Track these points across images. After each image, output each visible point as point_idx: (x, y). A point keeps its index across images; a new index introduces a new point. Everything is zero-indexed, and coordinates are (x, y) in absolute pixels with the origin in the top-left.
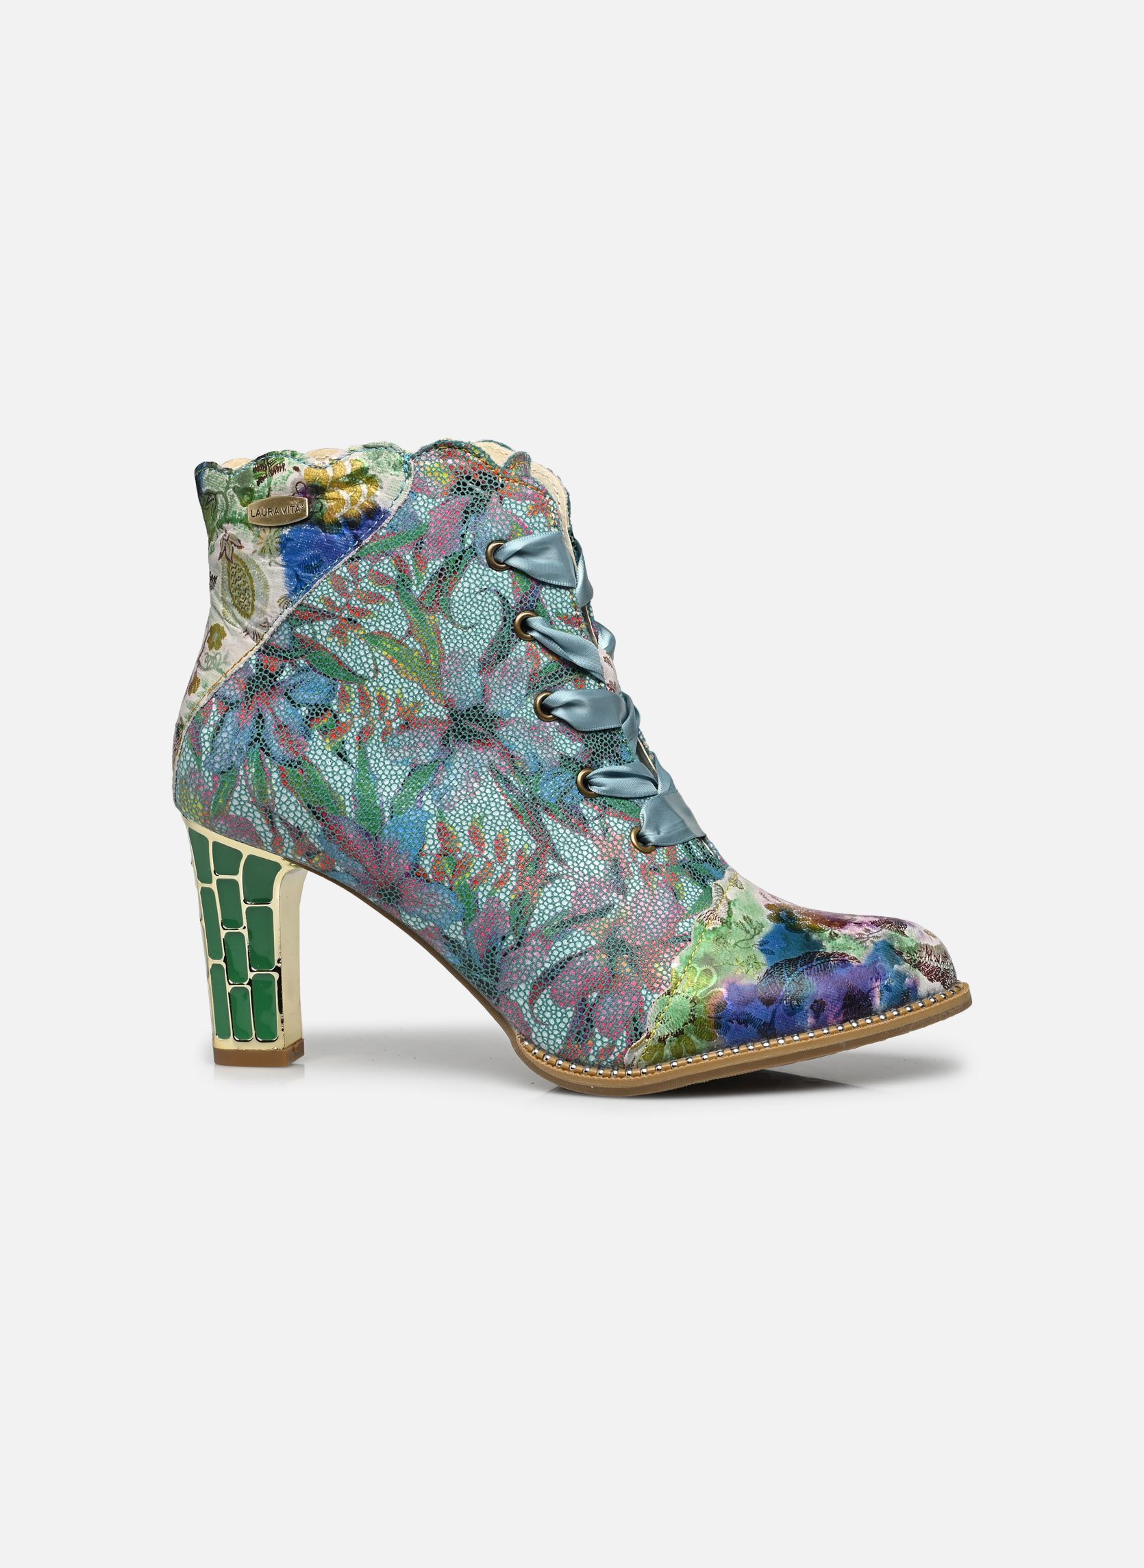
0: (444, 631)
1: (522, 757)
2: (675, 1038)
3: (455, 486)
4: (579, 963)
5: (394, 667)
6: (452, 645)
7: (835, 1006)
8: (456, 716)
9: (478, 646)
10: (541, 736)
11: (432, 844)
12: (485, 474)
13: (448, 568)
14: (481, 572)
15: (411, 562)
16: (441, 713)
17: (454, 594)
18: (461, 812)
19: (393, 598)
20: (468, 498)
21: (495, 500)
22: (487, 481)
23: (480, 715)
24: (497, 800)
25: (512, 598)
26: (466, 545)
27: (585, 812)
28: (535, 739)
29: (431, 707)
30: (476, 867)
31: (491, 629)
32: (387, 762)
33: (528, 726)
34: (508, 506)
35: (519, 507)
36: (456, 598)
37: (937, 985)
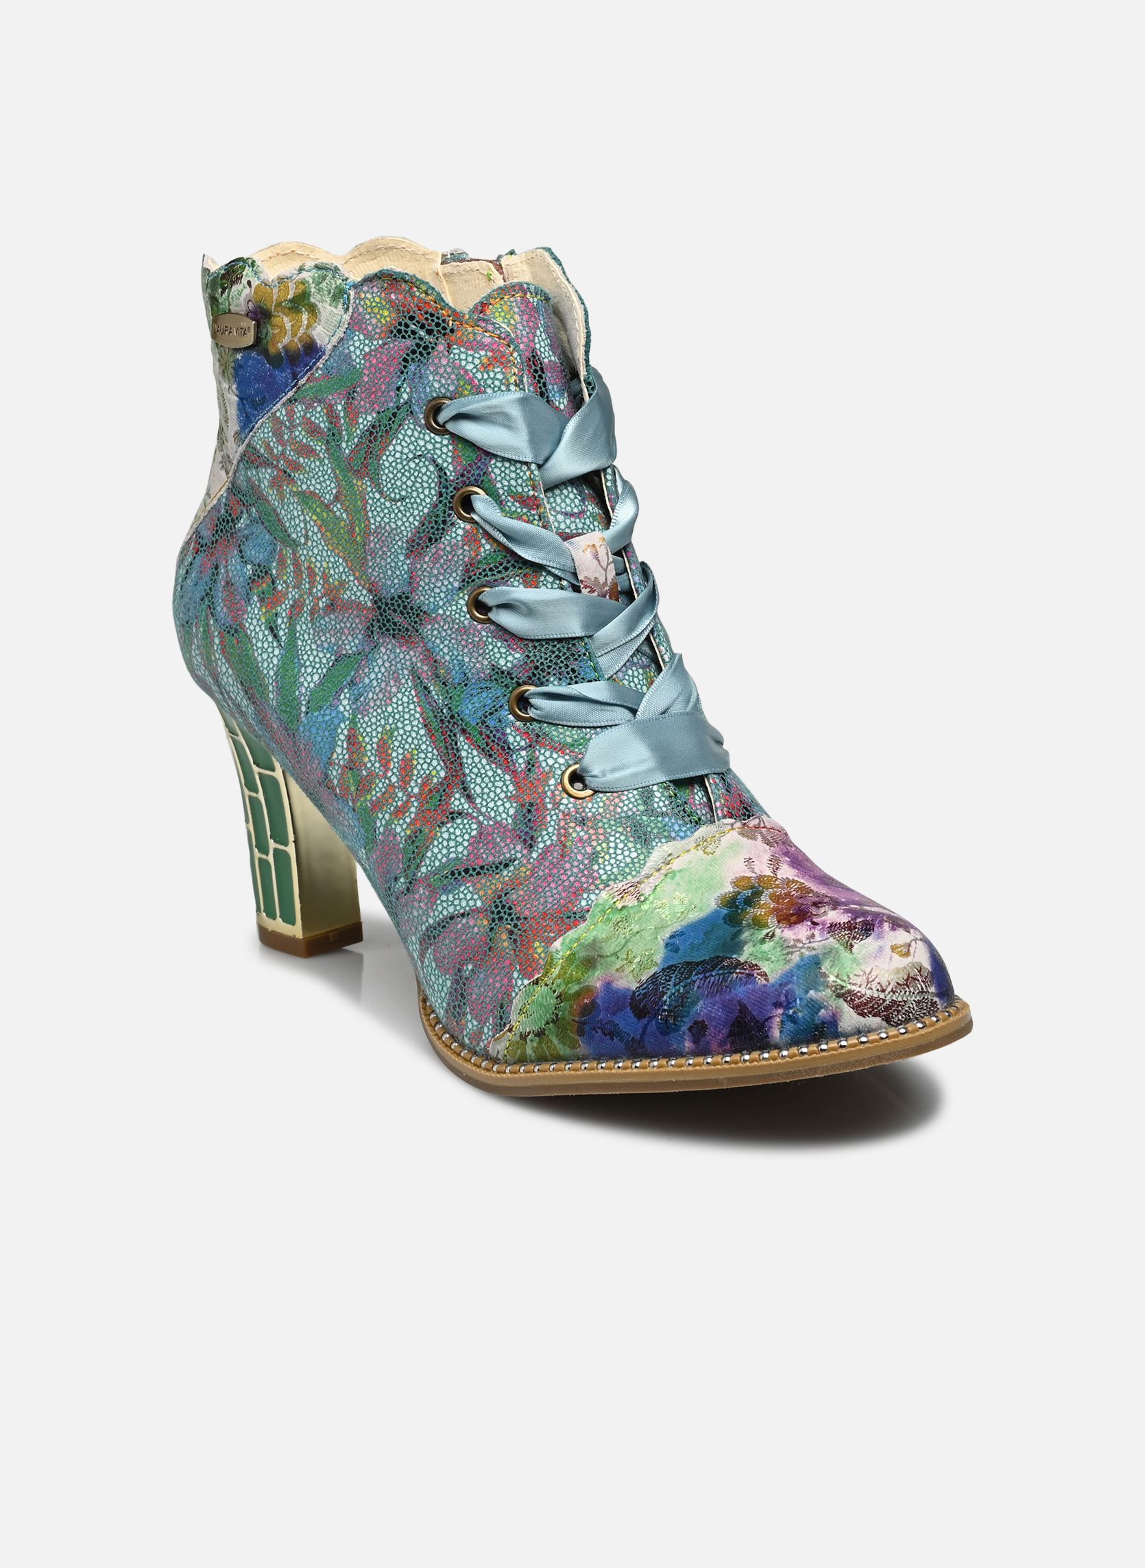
0: (370, 501)
1: (447, 663)
2: (537, 1038)
3: (395, 327)
4: (459, 926)
5: (322, 536)
6: (378, 519)
7: (719, 1032)
8: (380, 604)
9: (407, 524)
10: (470, 641)
11: (341, 753)
12: (432, 315)
13: (380, 426)
14: (416, 434)
15: (342, 414)
16: (366, 599)
17: (384, 458)
18: (373, 720)
19: (324, 454)
20: (410, 343)
21: (441, 348)
22: (434, 324)
23: (405, 607)
24: (412, 712)
25: (452, 469)
26: (402, 401)
27: (511, 739)
28: (463, 643)
29: (355, 589)
30: (378, 790)
31: (424, 504)
32: (314, 647)
33: (457, 627)
34: (457, 357)
35: (470, 359)
36: (386, 463)
37: (875, 1021)
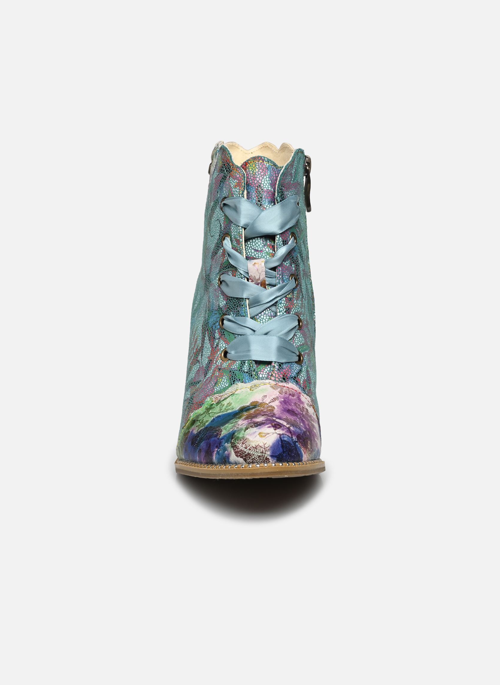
0: (208, 236)
1: (211, 303)
3: (221, 168)
6: (209, 243)
9: (213, 246)
12: (228, 164)
13: (213, 207)
14: (218, 211)
15: (210, 201)
16: (205, 275)
20: (223, 175)
21: (228, 177)
22: (228, 168)
23: (209, 279)
24: (202, 320)
25: (223, 226)
26: (218, 197)
27: (216, 335)
29: (204, 271)
31: (216, 239)
33: (215, 288)
34: (230, 182)
35: (233, 183)
36: (212, 221)
37: (241, 460)
